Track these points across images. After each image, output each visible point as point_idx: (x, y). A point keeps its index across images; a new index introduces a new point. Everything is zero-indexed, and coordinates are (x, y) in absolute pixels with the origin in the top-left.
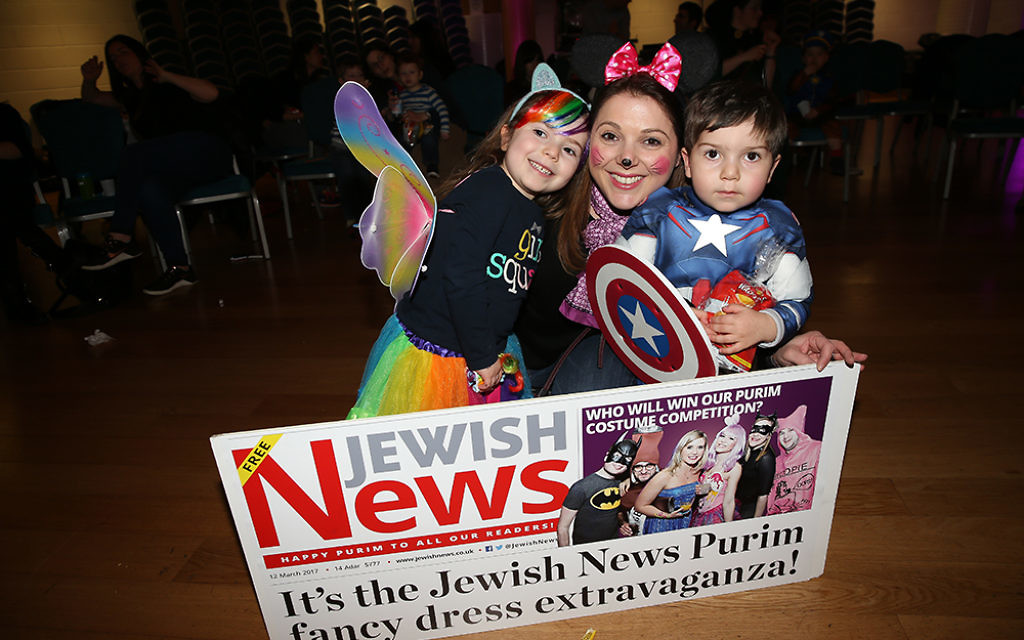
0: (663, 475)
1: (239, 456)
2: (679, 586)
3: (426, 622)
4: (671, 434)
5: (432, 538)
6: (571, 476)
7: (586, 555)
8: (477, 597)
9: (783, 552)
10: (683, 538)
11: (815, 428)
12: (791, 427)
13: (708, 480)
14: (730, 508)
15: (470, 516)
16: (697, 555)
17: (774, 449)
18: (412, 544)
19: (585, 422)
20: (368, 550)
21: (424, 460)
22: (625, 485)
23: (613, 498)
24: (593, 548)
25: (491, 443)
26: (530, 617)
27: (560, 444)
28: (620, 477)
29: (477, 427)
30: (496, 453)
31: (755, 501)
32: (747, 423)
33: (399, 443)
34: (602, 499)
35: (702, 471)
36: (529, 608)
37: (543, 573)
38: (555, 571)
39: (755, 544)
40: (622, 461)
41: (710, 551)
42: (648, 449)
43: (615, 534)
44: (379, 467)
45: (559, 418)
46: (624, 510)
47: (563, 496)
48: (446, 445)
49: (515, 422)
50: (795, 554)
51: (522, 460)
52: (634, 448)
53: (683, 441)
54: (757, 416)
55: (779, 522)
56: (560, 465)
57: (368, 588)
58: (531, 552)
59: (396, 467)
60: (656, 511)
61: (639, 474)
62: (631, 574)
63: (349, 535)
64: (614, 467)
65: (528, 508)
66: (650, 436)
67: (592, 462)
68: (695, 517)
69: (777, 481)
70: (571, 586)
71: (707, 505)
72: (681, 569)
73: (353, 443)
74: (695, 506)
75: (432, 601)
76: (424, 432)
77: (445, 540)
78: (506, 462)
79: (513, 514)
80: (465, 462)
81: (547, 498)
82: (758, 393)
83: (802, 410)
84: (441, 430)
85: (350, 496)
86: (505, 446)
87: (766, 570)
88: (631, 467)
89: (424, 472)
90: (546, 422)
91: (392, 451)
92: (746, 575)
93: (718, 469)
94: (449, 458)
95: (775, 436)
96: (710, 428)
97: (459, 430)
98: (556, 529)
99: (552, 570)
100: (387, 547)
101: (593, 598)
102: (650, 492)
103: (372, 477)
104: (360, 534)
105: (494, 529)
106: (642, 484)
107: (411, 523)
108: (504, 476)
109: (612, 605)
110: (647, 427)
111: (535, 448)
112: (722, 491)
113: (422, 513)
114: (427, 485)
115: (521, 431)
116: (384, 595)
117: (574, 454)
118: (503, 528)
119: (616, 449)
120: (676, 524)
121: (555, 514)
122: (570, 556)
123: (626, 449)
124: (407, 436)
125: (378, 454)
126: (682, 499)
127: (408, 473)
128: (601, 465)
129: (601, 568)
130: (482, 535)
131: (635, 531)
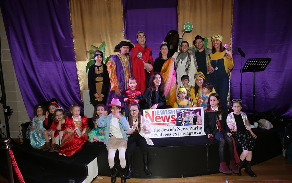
0: (185, 118)
1: (145, 112)
2: (189, 134)
3: (161, 135)
4: (185, 113)
5: (162, 123)
6: (176, 117)
7: (178, 128)
8: (167, 132)
9: (200, 131)
10: (188, 127)
11: (200, 114)
12: (198, 114)
13: (190, 119)
14: (193, 123)
15: (166, 121)
16: (190, 130)
17: (196, 116)
18: (160, 124)
19: (177, 111)
20: (155, 124)
21: (162, 114)
22: (181, 119)
23: (180, 121)
24: (179, 127)
25: (168, 113)
26: (172, 136)
27: (175, 114)
28: (181, 118)
29: (167, 111)
30: (169, 114)
31: (196, 123)
32: (193, 113)
33: (160, 112)
34: (179, 121)
35: (189, 118)
36: (172, 135)
37: (173, 130)
38: (175, 130)
39: (197, 129)
40: (181, 116)
41: (192, 129)
42: (183, 115)
43: (181, 125)
44: (158, 114)
45: (174, 110)
46: (181, 122)
47: (175, 120)
48: (164, 112)
49: (170, 111)
50: (202, 131)
51: (171, 115)
52: (182, 115)
53: (186, 114)
54: (194, 112)
55: (199, 126)
56: (175, 116)
57: (155, 129)
58: (172, 126)
59: (159, 114)
60: (185, 123)
61: (183, 118)
62: (183, 131)
63: (154, 122)
64: (180, 117)
65: (172, 121)
66: (183, 113)
67: (178, 116)
68: (189, 124)
69: (197, 121)
70: (176, 132)
71: (190, 123)
72: (189, 131)
73: (156, 111)
74: (189, 123)
75: (162, 132)
76: (162, 111)
77: (163, 124)
78: (169, 115)
79: (170, 121)
80: (166, 115)
81: (173, 120)
82: (193, 110)
83: (198, 112)
84: (164, 111)
85: (155, 117)
86: (169, 113)
87: (199, 133)
88: (182, 117)
89: (162, 115)
90: (173, 111)
91: (159, 113)
92: (197, 133)
93: (191, 118)
94: (164, 114)
95: (196, 115)
96: (189, 113)
97: (165, 111)
98: (174, 124)
99: (174, 130)
100: (158, 124)
101: (179, 134)
102: (184, 120)
103: (157, 115)
104: (155, 122)
105: (168, 123)
106: (183, 119)
107: (160, 121)
108: (169, 116)
109: (181, 136)
110: (183, 112)
111: (172, 114)
112: (192, 121)
113: (161, 120)
114: (162, 116)
115: (171, 112)
116: (157, 130)
117: (176, 115)
118: (169, 123)
119: (180, 115)
120: (187, 125)
121: (174, 122)
122: (176, 127)
123: (181, 115)
124: (160, 111)
125: (158, 113)
126: (188, 121)
127: (160, 115)
128: (179, 116)
129: (180, 130)
130: (167, 124)
131: (183, 125)
